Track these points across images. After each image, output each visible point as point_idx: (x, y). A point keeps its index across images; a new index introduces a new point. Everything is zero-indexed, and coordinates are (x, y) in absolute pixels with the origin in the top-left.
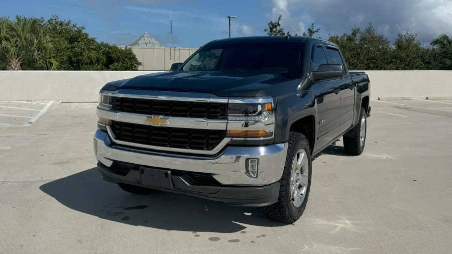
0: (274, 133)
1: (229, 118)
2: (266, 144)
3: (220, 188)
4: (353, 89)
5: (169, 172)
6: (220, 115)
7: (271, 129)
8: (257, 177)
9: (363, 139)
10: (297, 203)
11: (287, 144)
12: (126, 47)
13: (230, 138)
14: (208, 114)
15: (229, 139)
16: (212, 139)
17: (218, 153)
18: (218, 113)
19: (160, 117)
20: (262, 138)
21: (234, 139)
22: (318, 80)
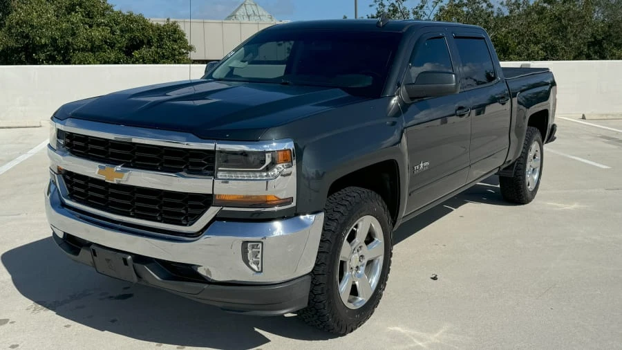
0: (295, 199)
1: (220, 175)
2: (282, 216)
3: (206, 286)
4: (508, 103)
5: (130, 257)
6: (207, 169)
8: (262, 271)
11: (322, 216)
12: (168, 19)
13: (220, 208)
14: (187, 167)
15: (218, 209)
16: (193, 207)
17: (199, 232)
18: (203, 165)
19: (115, 169)
20: (276, 208)
21: (224, 209)
22: (420, 98)
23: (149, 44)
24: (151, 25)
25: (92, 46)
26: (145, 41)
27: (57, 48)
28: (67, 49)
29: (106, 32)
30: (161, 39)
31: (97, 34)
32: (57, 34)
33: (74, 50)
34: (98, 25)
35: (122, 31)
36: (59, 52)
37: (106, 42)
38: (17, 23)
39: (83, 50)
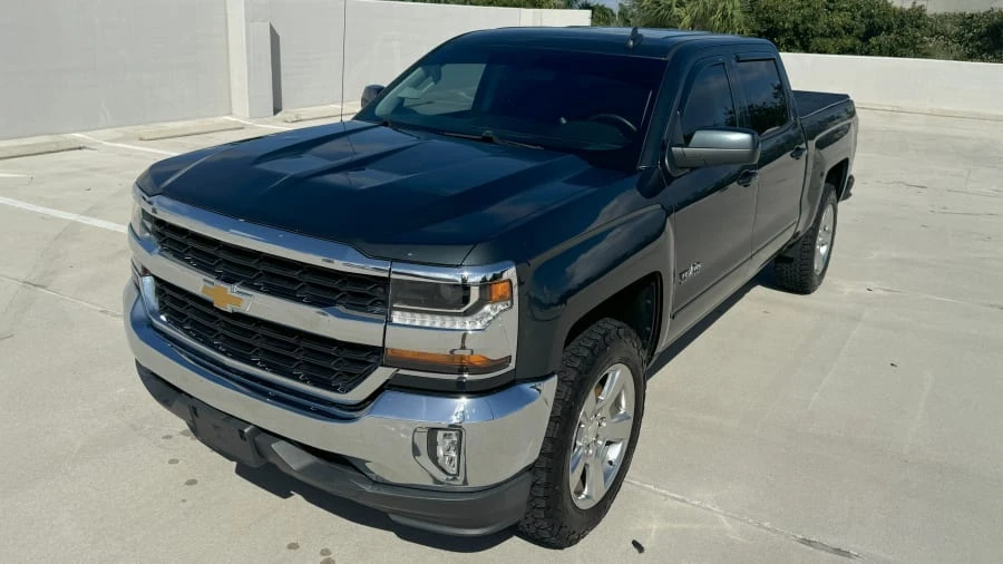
0: (514, 359)
5: (247, 430)
7: (510, 347)
9: (823, 250)
10: (586, 498)
13: (395, 370)
14: (342, 297)
15: (391, 371)
21: (402, 372)
23: (889, 30)
24: (894, 9)
25: (831, 32)
26: (885, 27)
27: (797, 34)
28: (806, 34)
29: (848, 20)
30: (902, 24)
31: (838, 19)
32: (799, 20)
33: (813, 36)
34: (840, 10)
35: (862, 16)
36: (798, 38)
37: (844, 28)
38: (765, 8)
39: (822, 35)
